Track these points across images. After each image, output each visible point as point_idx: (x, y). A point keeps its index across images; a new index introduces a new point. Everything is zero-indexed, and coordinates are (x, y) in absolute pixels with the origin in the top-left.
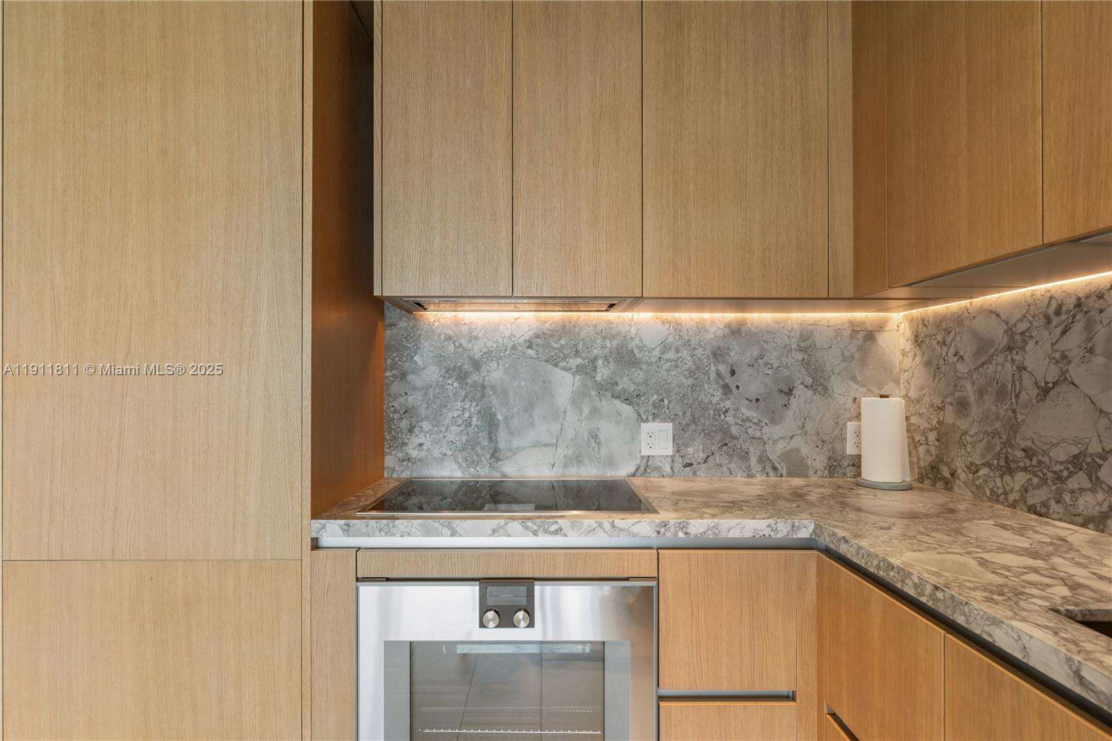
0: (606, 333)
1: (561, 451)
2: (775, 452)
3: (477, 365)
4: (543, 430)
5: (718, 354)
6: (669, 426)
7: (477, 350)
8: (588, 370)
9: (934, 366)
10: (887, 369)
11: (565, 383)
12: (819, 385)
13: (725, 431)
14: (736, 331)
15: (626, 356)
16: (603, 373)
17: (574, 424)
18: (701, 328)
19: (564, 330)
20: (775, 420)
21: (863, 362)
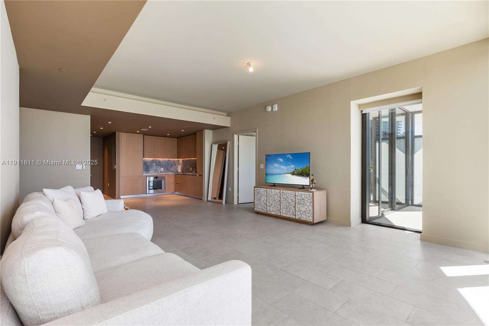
0: (158, 160)
1: (154, 170)
2: (172, 170)
3: (147, 163)
4: (153, 168)
5: (167, 162)
6: (163, 168)
7: (147, 162)
8: (156, 163)
9: (183, 163)
10: (180, 163)
11: (154, 164)
12: (175, 165)
13: (168, 168)
14: (169, 160)
15: (160, 162)
16: (158, 164)
17: (155, 168)
18: (166, 160)
19: (154, 160)
20: (172, 168)
21: (178, 163)
